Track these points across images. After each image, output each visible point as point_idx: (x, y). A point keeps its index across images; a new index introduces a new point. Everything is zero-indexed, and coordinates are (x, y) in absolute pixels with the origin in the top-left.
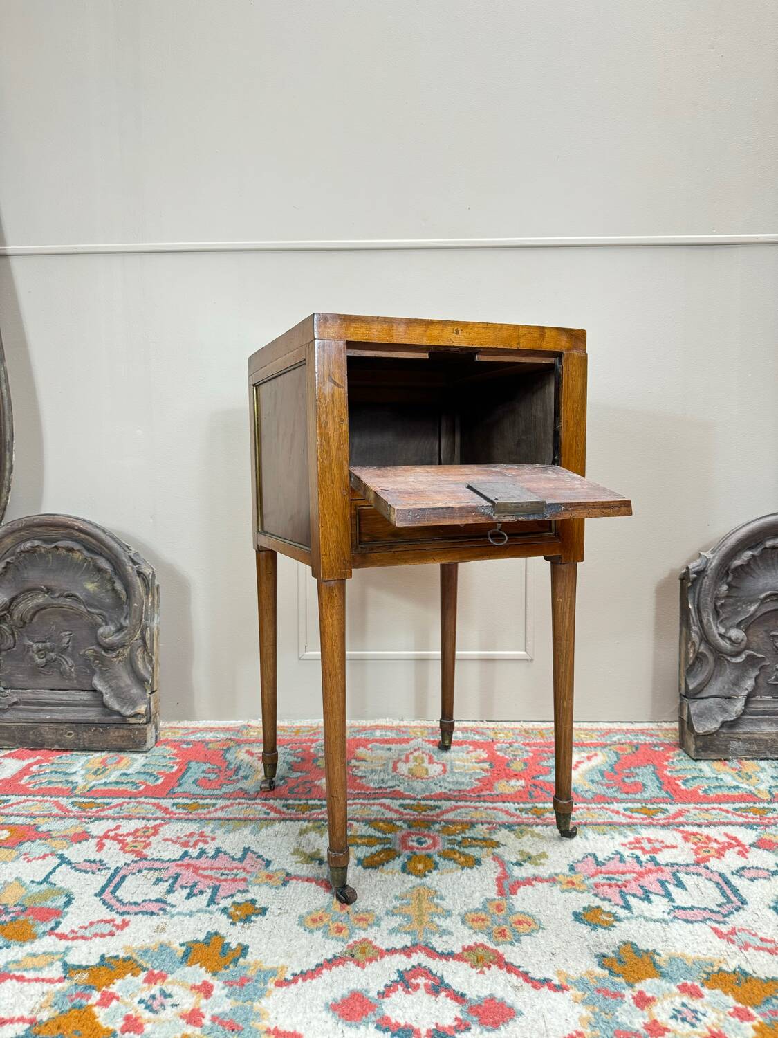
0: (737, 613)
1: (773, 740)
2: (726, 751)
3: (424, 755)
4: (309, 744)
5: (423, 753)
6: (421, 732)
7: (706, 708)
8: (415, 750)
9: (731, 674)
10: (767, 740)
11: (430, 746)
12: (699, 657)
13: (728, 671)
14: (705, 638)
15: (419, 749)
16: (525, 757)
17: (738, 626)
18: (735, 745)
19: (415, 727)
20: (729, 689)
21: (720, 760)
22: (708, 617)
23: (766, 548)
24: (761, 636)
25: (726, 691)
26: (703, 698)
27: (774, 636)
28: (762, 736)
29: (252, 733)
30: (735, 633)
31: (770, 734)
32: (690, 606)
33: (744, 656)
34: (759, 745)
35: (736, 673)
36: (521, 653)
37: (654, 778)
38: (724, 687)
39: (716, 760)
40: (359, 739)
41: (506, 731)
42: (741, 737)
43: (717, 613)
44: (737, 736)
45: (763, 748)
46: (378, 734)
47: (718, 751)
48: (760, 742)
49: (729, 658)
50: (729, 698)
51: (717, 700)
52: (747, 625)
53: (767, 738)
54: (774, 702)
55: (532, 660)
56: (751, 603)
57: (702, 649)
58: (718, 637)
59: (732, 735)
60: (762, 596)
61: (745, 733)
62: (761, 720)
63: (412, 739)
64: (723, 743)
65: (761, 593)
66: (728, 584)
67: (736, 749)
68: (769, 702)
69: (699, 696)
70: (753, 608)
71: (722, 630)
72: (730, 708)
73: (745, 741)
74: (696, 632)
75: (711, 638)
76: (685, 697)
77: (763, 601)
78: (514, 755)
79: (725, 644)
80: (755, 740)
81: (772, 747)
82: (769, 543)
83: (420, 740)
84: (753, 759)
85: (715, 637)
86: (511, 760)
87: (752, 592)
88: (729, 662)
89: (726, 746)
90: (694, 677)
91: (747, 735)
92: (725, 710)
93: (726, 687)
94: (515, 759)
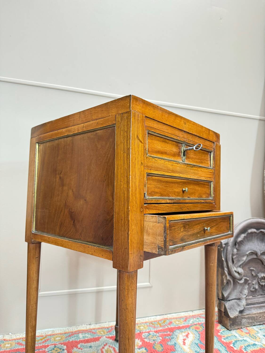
0: (239, 261)
1: (257, 317)
2: (240, 324)
3: (111, 348)
4: (43, 349)
5: (109, 346)
6: (103, 331)
7: (232, 305)
8: (105, 345)
9: (239, 288)
10: (254, 317)
11: (111, 340)
12: (228, 282)
13: (238, 287)
14: (230, 273)
15: (106, 344)
16: (160, 341)
17: (240, 266)
18: (244, 321)
19: (99, 328)
20: (240, 295)
21: (239, 329)
22: (230, 263)
23: (248, 233)
24: (247, 270)
25: (238, 296)
26: (229, 300)
27: (251, 270)
28: (253, 315)
29: (7, 345)
30: (240, 270)
31: (255, 314)
32: (223, 259)
33: (243, 280)
34: (252, 319)
35: (241, 287)
36: (147, 284)
37: (221, 345)
38: (237, 294)
39: (237, 329)
40: (72, 342)
41: (143, 325)
42: (246, 317)
43: (233, 262)
44: (244, 317)
45: (253, 321)
46: (81, 336)
47: (238, 325)
48: (253, 318)
49: (238, 281)
50: (239, 299)
51: (236, 300)
52: (242, 266)
53: (254, 316)
54: (254, 298)
55: (152, 287)
56: (243, 256)
57: (228, 278)
58: (235, 272)
59: (242, 317)
60: (248, 253)
61: (247, 315)
62: (251, 308)
63: (100, 338)
64: (239, 321)
65: (247, 251)
66: (237, 249)
67: (244, 323)
68: (251, 299)
69: (228, 299)
70: (245, 258)
71: (235, 269)
72: (240, 304)
73: (247, 318)
74: (226, 271)
75: (232, 273)
76: (222, 300)
77: (248, 256)
78: (154, 340)
79: (236, 275)
80: (251, 317)
81: (256, 320)
82: (250, 231)
83: (104, 337)
84: (250, 326)
85: (233, 272)
86: (153, 344)
87: (244, 252)
88: (238, 283)
89: (240, 322)
90: (226, 291)
91: (248, 316)
92: (239, 305)
93: (238, 294)
94: (155, 343)
